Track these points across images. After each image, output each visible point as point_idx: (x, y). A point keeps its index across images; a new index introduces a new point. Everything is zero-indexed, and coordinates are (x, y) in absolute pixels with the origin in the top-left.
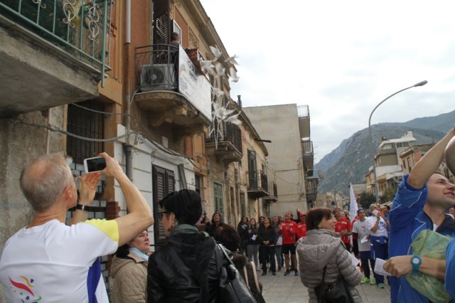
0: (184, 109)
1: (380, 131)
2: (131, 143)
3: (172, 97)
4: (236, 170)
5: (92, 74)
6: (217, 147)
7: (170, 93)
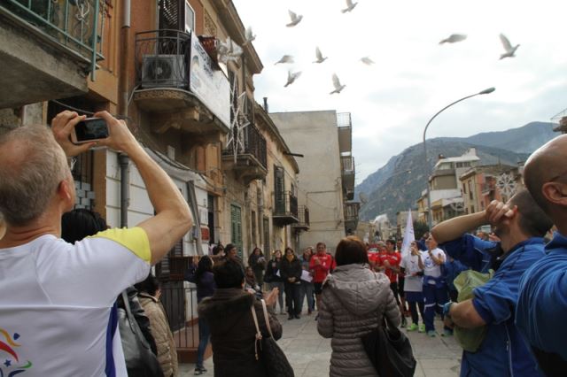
0: (195, 112)
3: (181, 97)
4: (258, 190)
5: (80, 64)
6: (236, 161)
7: (179, 92)
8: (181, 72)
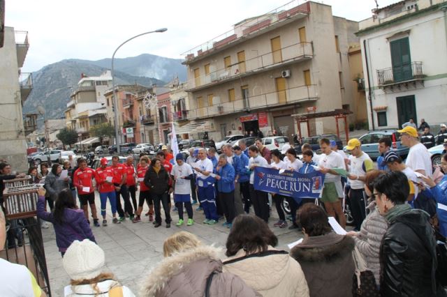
1: (71, 67)
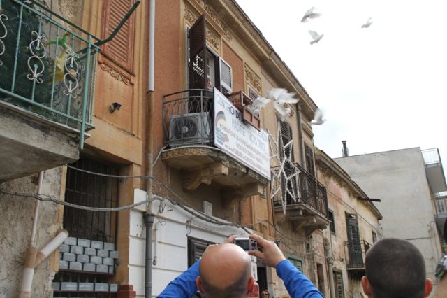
0: (223, 167)
2: (154, 211)
3: (206, 153)
4: (325, 240)
5: (70, 135)
6: (285, 212)
7: (203, 148)
8: (205, 129)
